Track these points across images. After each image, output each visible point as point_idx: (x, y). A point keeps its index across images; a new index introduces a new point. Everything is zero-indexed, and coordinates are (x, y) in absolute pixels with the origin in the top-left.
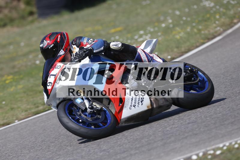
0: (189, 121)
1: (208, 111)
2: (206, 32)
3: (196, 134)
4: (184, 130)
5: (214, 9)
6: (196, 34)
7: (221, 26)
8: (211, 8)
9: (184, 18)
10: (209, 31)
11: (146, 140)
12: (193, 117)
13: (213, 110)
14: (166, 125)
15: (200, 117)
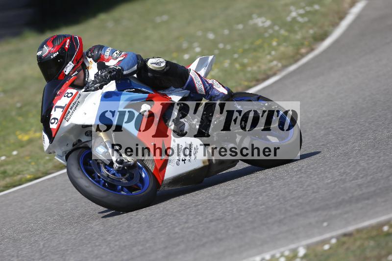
0: (212, 217)
1: (244, 201)
2: (255, 68)
3: (220, 240)
4: (203, 232)
5: (271, 31)
6: (237, 72)
7: (280, 59)
8: (266, 29)
9: (221, 46)
10: (259, 67)
11: (140, 248)
12: (219, 210)
13: (253, 199)
14: (174, 223)
15: (230, 210)
